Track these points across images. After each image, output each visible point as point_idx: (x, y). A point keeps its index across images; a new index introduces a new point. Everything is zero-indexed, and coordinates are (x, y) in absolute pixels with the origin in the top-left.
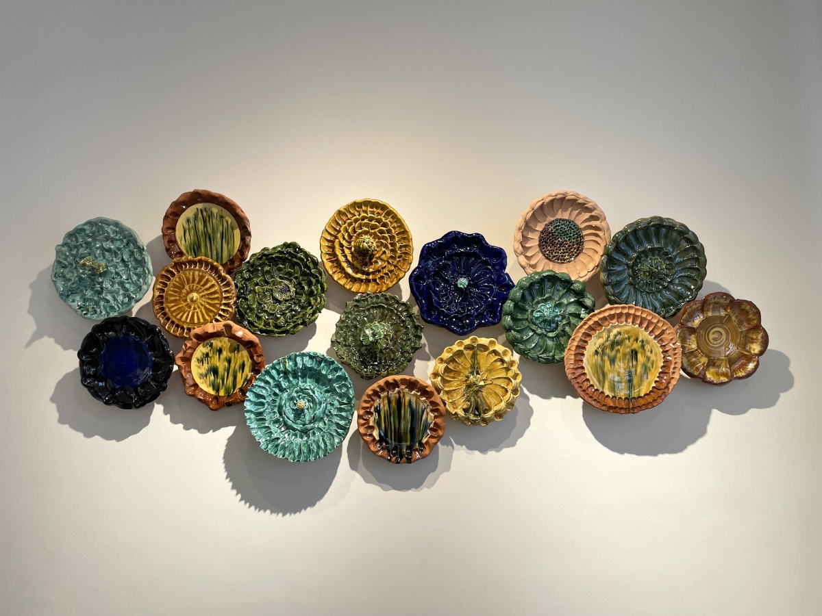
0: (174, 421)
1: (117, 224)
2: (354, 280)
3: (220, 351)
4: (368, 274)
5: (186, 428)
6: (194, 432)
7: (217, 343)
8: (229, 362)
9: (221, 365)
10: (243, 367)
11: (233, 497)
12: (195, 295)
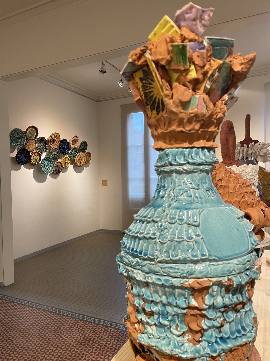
0: (25, 168)
1: (21, 130)
2: (52, 145)
3: (35, 156)
4: (53, 144)
5: (27, 169)
6: (28, 170)
7: (35, 154)
8: (36, 157)
9: (35, 158)
10: (38, 158)
11: (34, 180)
12: (31, 145)
